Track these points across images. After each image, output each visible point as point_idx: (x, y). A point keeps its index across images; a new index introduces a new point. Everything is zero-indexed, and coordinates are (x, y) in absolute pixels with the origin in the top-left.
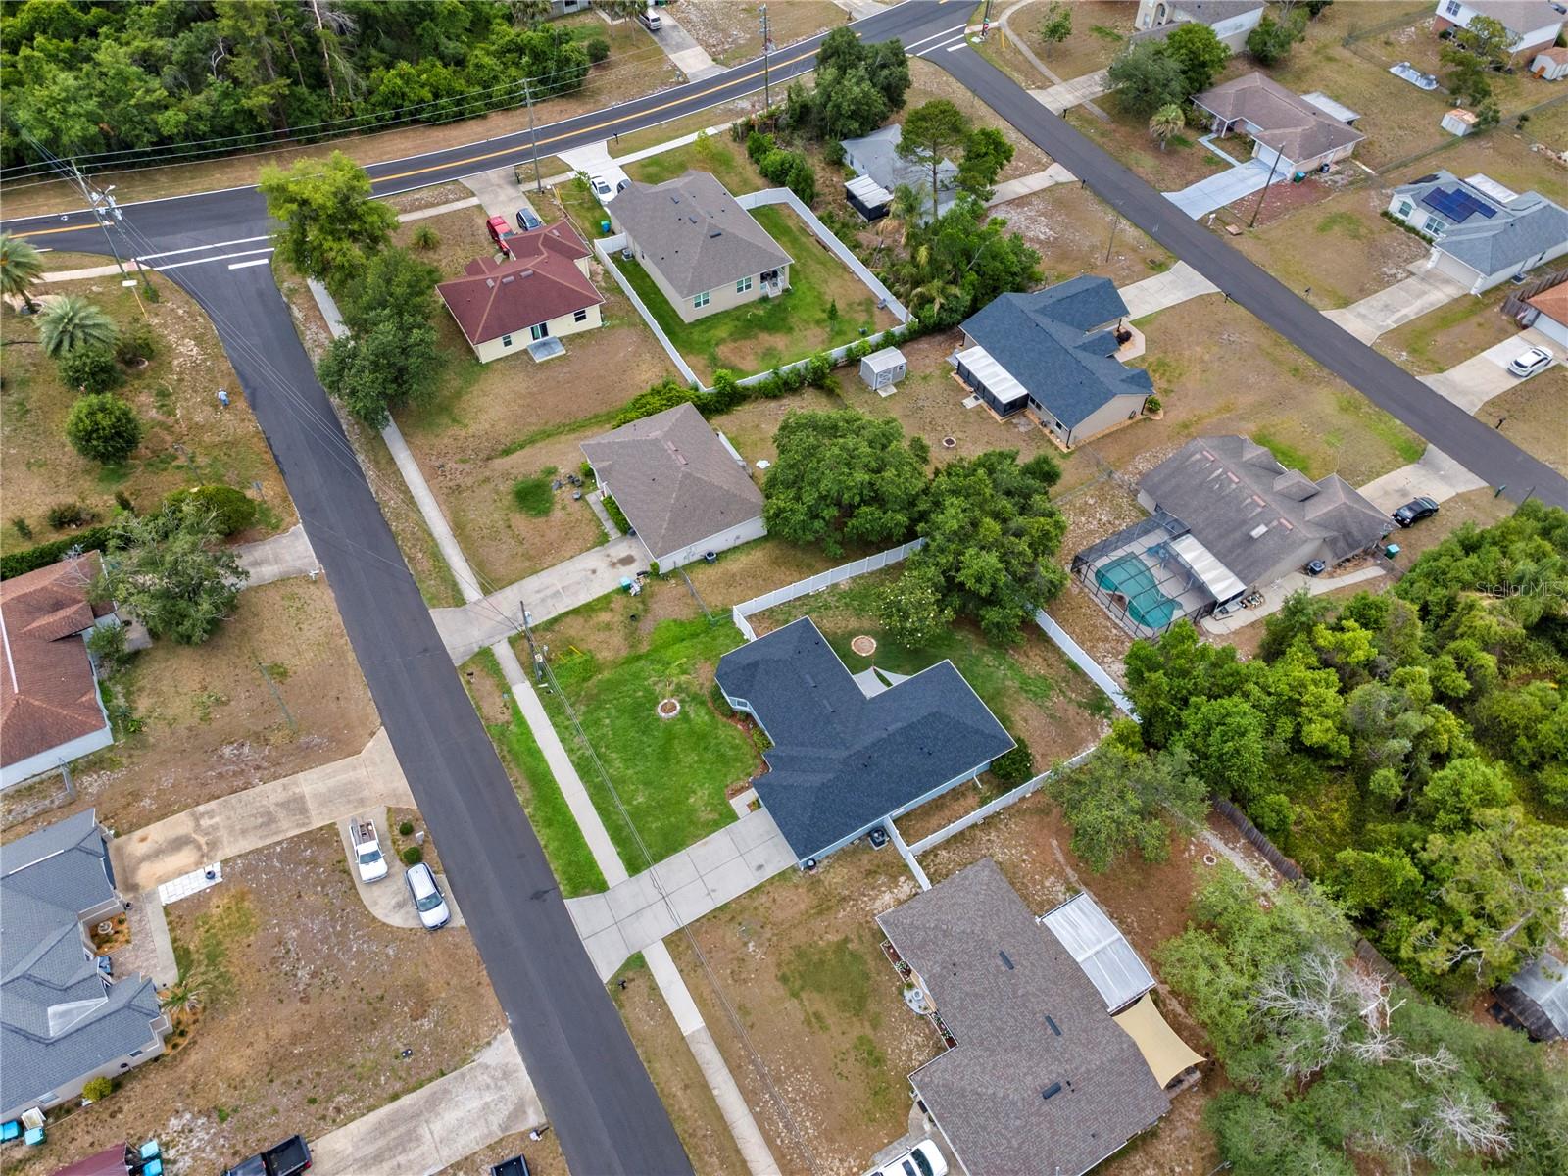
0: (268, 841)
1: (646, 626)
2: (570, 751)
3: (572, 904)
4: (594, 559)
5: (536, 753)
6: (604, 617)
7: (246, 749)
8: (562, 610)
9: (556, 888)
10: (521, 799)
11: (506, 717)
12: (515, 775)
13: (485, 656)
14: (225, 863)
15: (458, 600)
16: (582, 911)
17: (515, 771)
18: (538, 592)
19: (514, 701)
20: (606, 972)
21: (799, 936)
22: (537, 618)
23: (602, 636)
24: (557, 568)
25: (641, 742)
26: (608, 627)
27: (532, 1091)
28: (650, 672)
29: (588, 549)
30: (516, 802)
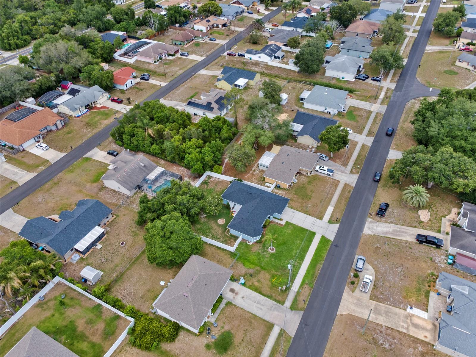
0: (390, 307)
1: (251, 271)
2: (301, 264)
3: (332, 239)
4: (239, 301)
5: (308, 271)
6: (256, 284)
7: (381, 342)
8: (263, 297)
9: (332, 245)
10: (321, 266)
11: (306, 286)
12: (318, 272)
13: (294, 307)
14: (405, 310)
15: (282, 332)
16: (331, 237)
17: (317, 272)
18: (261, 309)
19: (300, 288)
20: (337, 226)
21: (300, 200)
22: (270, 302)
23: (262, 280)
24: (249, 310)
25: (285, 251)
26: (259, 281)
27: (367, 223)
28: (264, 261)
29: (235, 306)
30: (323, 266)
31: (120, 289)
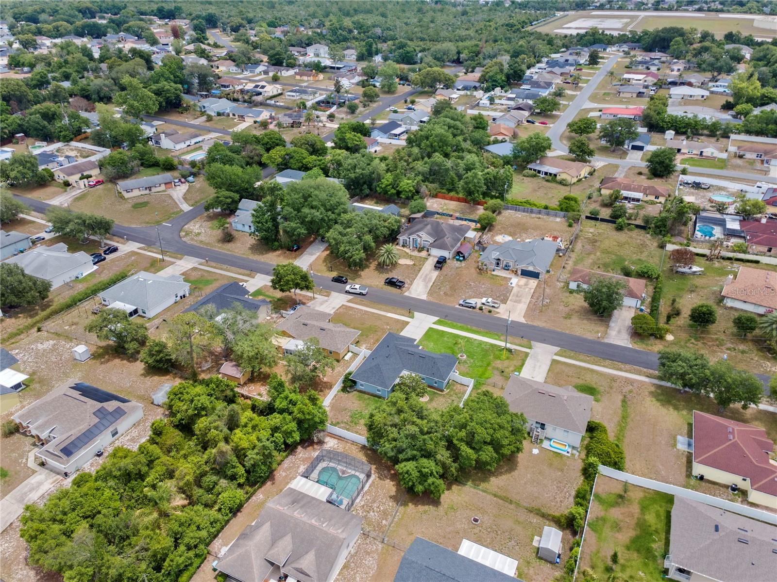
0: (512, 294)
1: (496, 372)
2: (476, 340)
3: (436, 318)
5: (484, 336)
8: (526, 365)
9: (445, 319)
10: (474, 327)
11: (502, 338)
12: (481, 330)
13: (529, 347)
14: (513, 287)
18: (540, 366)
23: (505, 365)
24: (545, 374)
28: (479, 363)
31: (555, 506)
